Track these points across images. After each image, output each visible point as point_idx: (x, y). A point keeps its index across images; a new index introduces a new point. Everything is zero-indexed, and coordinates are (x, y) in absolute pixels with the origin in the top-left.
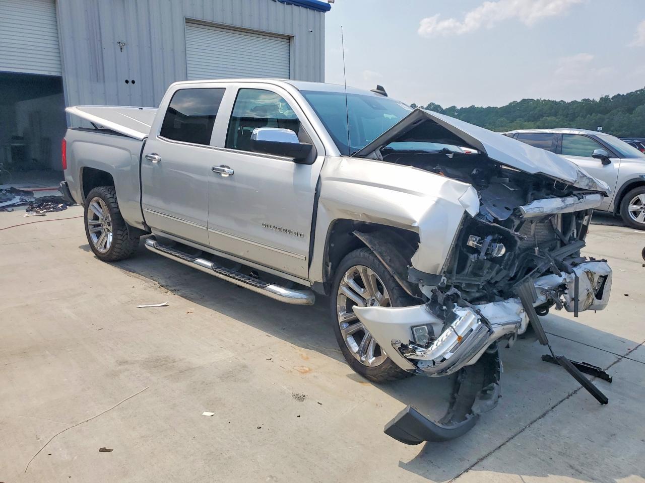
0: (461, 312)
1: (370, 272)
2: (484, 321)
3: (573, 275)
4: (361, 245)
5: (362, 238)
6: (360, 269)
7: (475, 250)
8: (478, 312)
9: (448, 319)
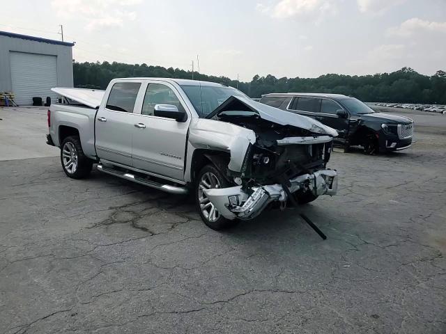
0: (255, 189)
1: (212, 174)
2: (266, 193)
3: (313, 175)
4: (209, 162)
5: (208, 157)
6: (208, 174)
7: (256, 160)
8: (263, 189)
9: (249, 193)
